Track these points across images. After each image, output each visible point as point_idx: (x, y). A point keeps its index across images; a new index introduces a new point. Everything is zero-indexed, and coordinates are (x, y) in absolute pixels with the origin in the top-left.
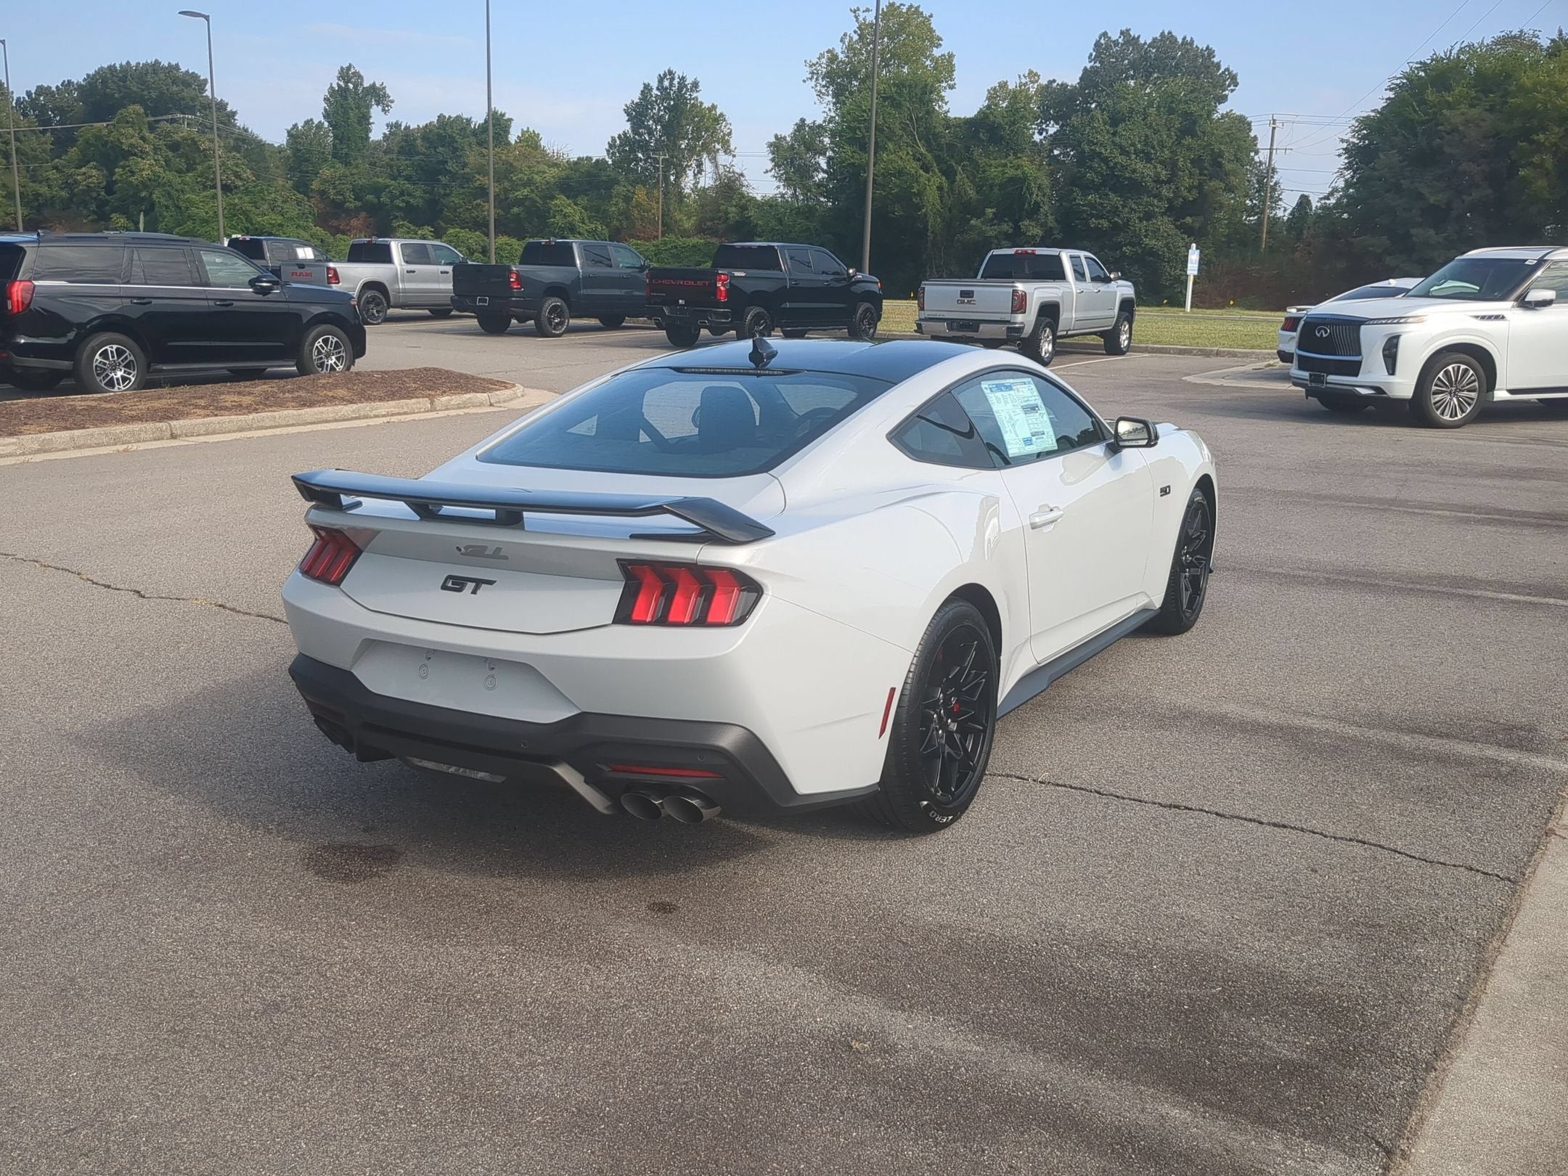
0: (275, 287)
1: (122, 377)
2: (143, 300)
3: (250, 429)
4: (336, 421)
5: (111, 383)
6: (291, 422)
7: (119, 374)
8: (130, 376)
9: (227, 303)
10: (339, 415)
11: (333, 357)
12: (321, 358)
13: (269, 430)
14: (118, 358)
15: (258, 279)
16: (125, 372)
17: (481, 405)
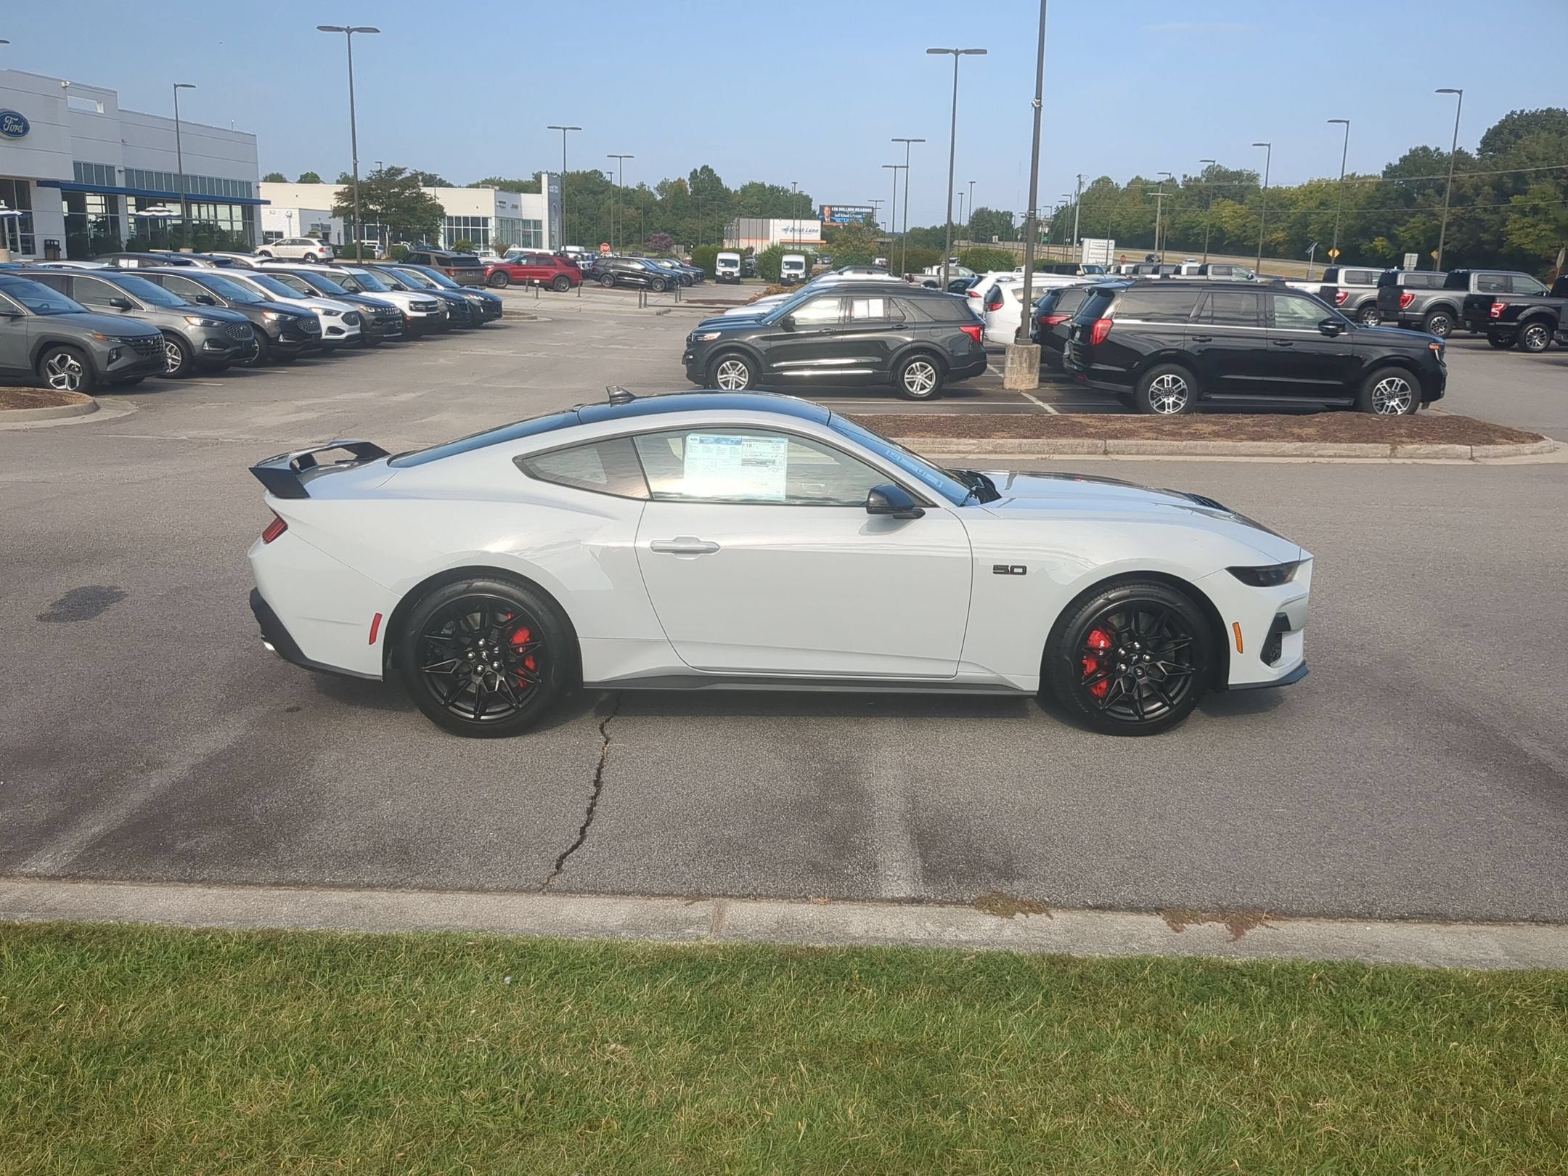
0: (1340, 329)
1: (1174, 402)
2: (1205, 337)
3: (1180, 454)
4: (1273, 456)
5: (1162, 407)
6: (1224, 452)
7: (1171, 400)
8: (1181, 402)
9: (1287, 342)
10: (1279, 451)
11: (1397, 399)
12: (1382, 399)
13: (1198, 457)
14: (1173, 386)
15: (1325, 322)
16: (1177, 398)
17: (1458, 457)
